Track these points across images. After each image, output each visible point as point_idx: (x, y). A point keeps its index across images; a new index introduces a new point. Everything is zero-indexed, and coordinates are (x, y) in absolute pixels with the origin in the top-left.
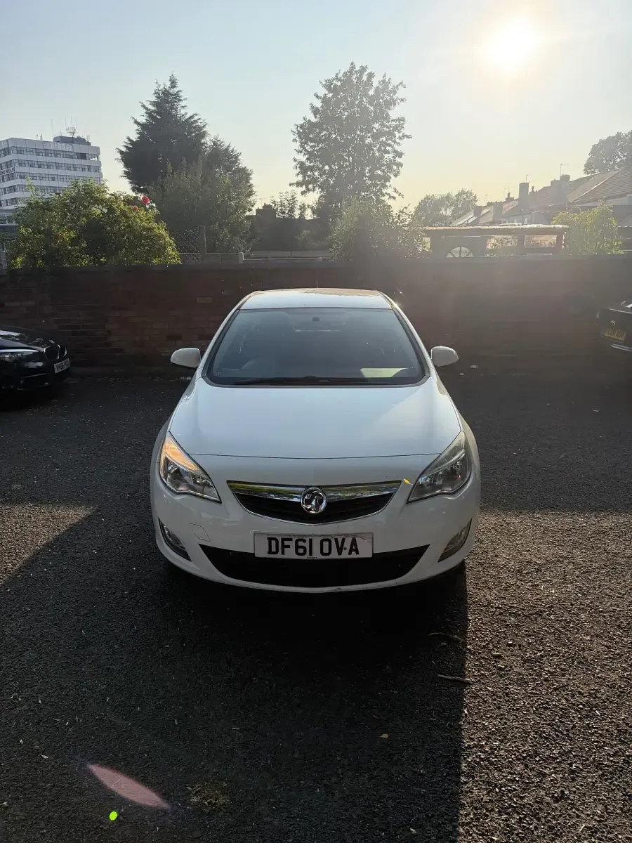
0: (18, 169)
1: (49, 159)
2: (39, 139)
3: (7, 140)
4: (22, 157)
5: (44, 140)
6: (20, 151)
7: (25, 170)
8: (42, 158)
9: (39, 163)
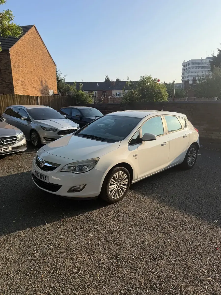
0: (191, 70)
1: (202, 65)
2: (200, 59)
3: (190, 61)
4: (194, 66)
5: (202, 59)
6: (193, 64)
7: (193, 70)
8: (200, 65)
9: (199, 67)
